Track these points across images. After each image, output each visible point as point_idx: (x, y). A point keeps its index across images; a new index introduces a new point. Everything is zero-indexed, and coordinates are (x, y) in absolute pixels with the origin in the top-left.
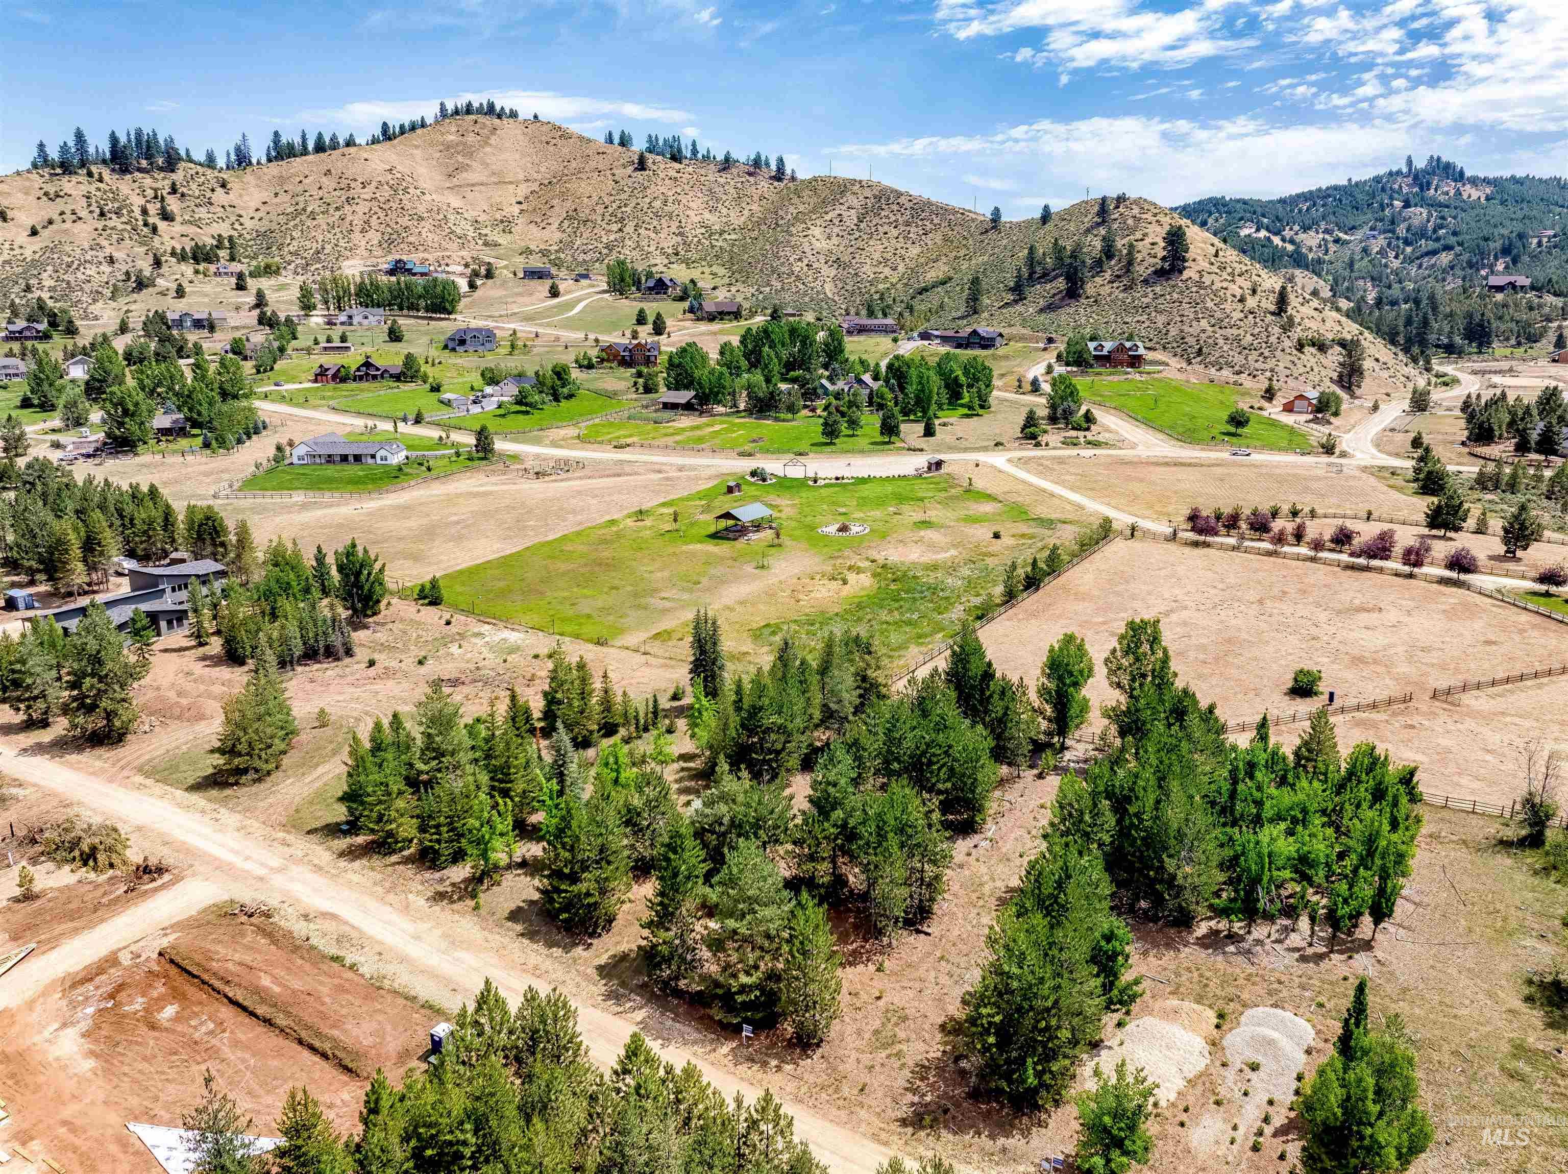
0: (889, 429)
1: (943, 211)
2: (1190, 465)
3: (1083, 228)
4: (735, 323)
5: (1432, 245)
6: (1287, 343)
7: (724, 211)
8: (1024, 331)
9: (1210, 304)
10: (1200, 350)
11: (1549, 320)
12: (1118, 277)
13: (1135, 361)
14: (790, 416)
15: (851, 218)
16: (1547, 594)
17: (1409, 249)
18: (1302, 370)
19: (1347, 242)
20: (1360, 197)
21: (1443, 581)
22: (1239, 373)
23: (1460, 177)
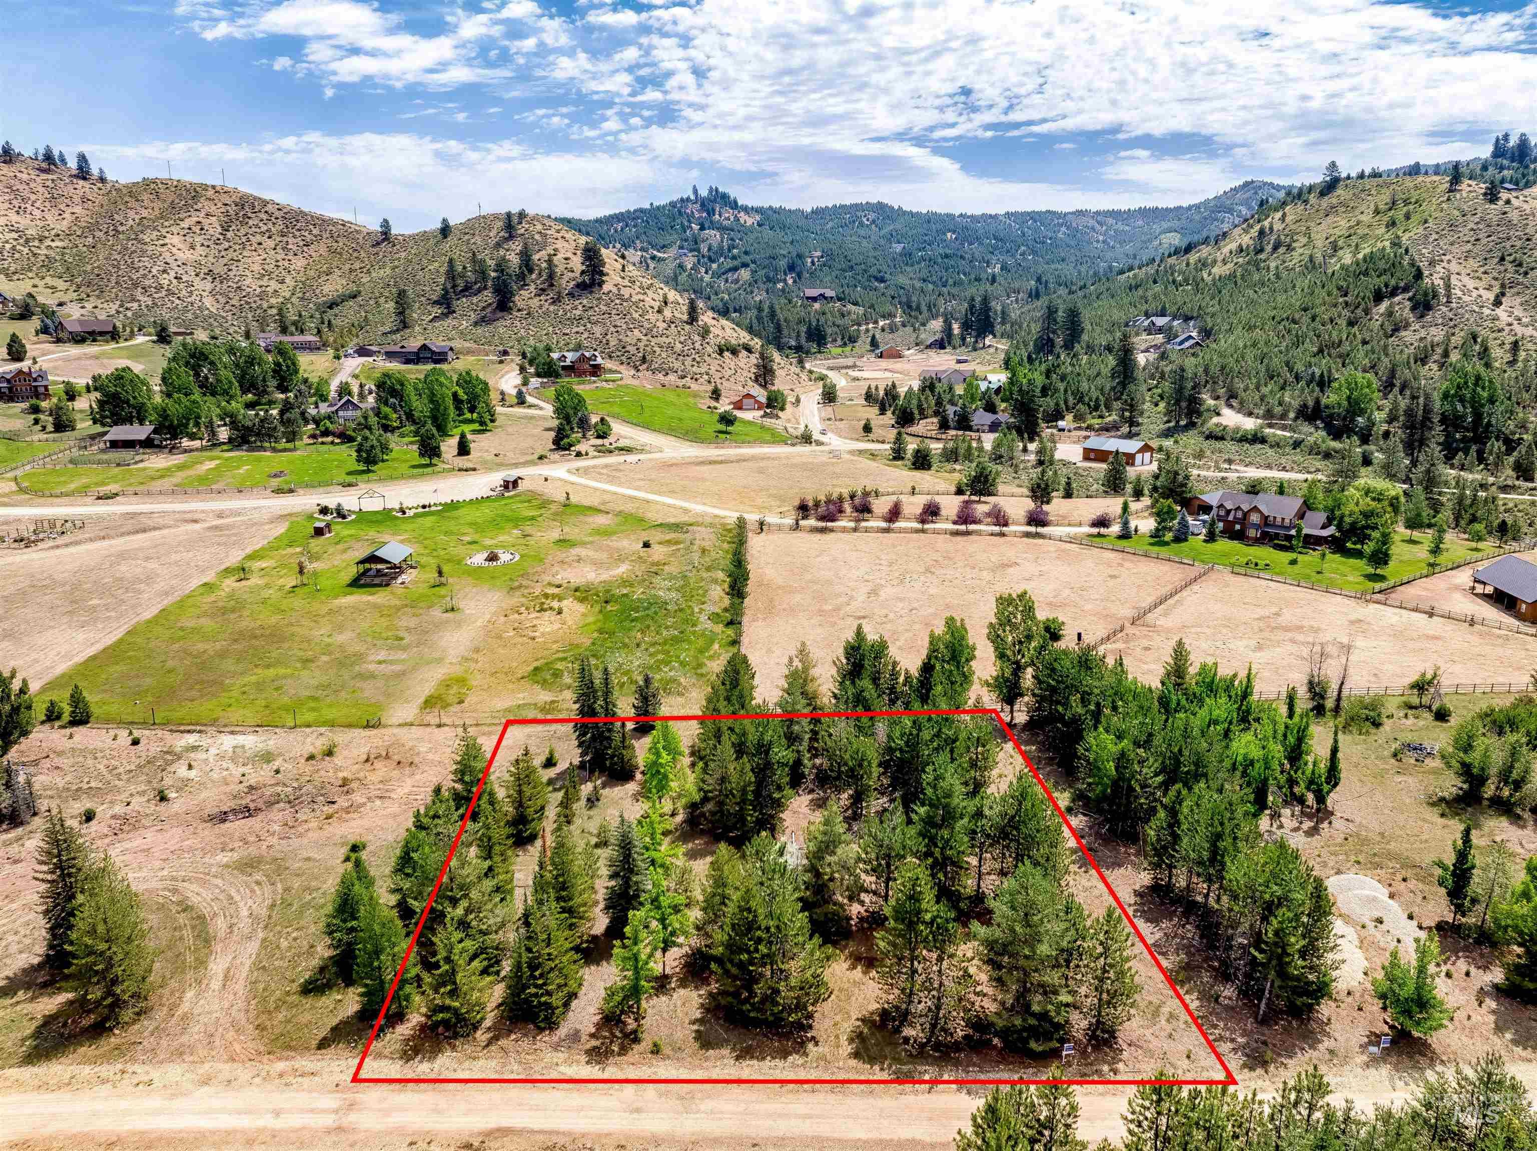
0: (430, 450)
1: (323, 222)
2: (721, 462)
3: (492, 242)
4: (113, 345)
5: (729, 264)
6: (709, 349)
7: (37, 213)
8: (467, 345)
9: (636, 315)
10: (644, 357)
11: (859, 325)
12: (543, 290)
13: (596, 370)
14: (290, 445)
15: (214, 227)
16: (1099, 535)
17: (714, 266)
18: (730, 372)
19: (664, 260)
20: (663, 219)
21: (1028, 535)
22: (683, 377)
23: (734, 205)
